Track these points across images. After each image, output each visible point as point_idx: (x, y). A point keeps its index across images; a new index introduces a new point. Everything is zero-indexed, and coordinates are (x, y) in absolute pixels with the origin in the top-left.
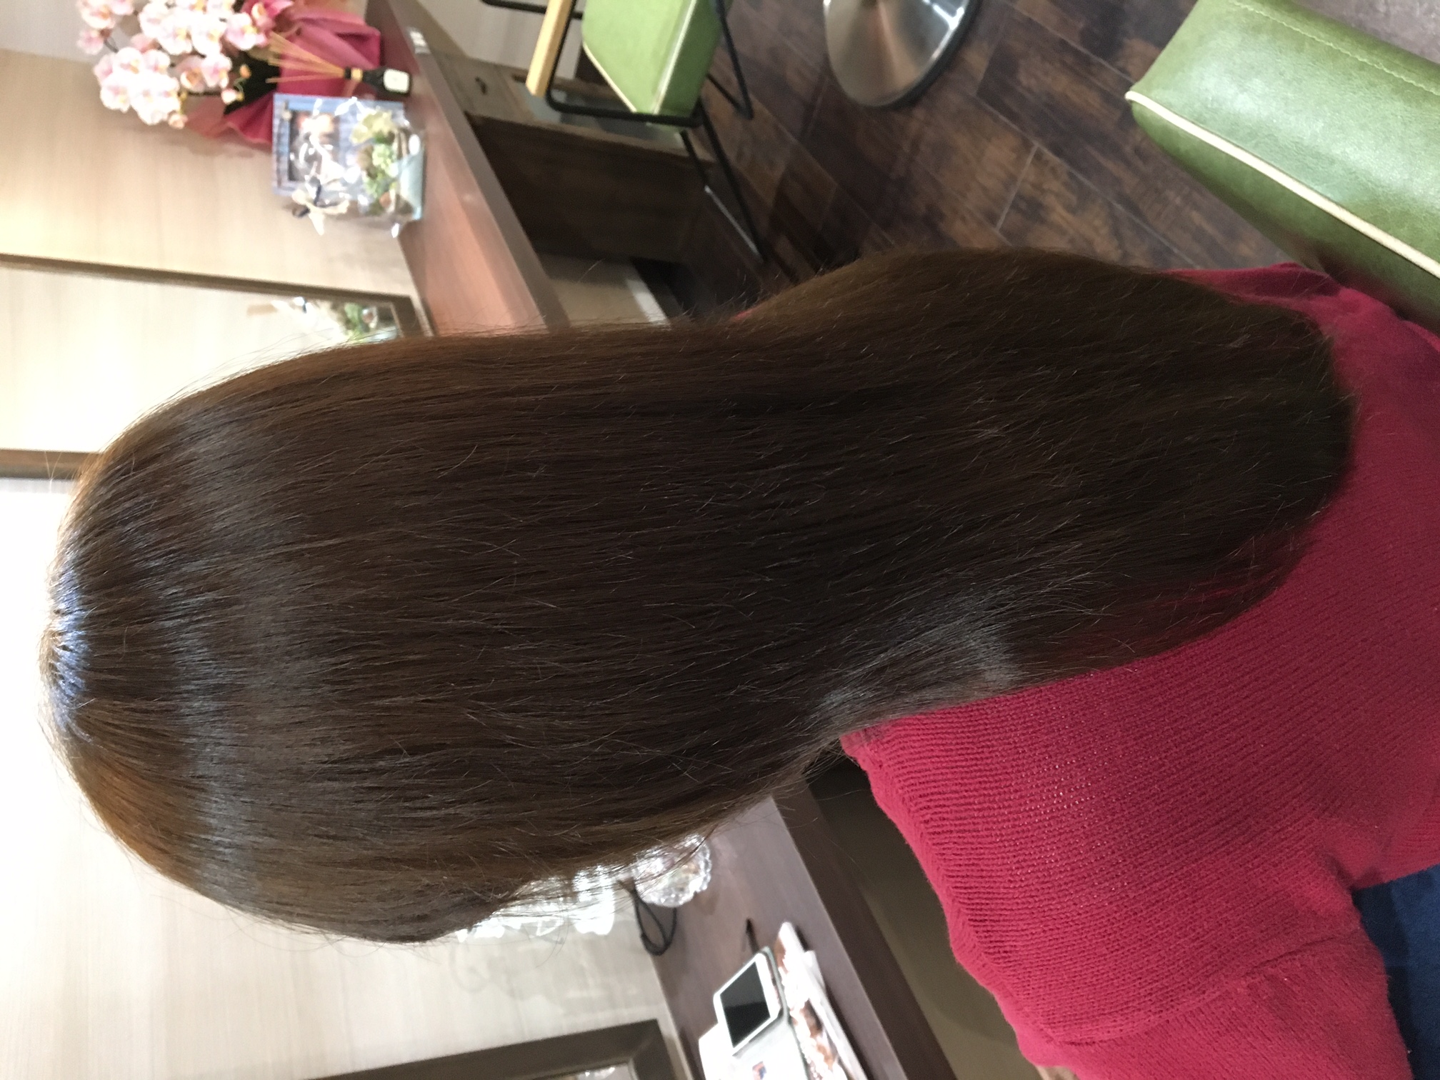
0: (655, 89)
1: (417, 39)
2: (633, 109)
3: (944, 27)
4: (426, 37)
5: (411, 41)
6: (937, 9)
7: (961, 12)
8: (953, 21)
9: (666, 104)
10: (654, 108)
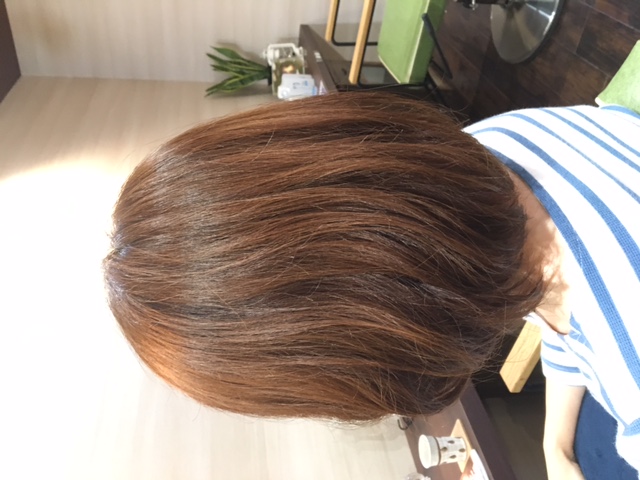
0: (406, 72)
1: (318, 55)
2: (399, 82)
3: (547, 20)
4: (321, 55)
5: (314, 57)
6: (541, 12)
7: (554, 13)
8: (551, 18)
9: (411, 78)
10: (407, 80)
